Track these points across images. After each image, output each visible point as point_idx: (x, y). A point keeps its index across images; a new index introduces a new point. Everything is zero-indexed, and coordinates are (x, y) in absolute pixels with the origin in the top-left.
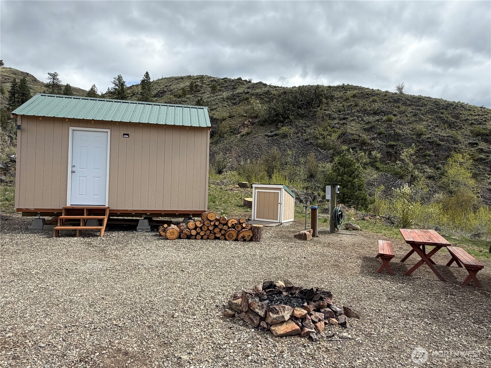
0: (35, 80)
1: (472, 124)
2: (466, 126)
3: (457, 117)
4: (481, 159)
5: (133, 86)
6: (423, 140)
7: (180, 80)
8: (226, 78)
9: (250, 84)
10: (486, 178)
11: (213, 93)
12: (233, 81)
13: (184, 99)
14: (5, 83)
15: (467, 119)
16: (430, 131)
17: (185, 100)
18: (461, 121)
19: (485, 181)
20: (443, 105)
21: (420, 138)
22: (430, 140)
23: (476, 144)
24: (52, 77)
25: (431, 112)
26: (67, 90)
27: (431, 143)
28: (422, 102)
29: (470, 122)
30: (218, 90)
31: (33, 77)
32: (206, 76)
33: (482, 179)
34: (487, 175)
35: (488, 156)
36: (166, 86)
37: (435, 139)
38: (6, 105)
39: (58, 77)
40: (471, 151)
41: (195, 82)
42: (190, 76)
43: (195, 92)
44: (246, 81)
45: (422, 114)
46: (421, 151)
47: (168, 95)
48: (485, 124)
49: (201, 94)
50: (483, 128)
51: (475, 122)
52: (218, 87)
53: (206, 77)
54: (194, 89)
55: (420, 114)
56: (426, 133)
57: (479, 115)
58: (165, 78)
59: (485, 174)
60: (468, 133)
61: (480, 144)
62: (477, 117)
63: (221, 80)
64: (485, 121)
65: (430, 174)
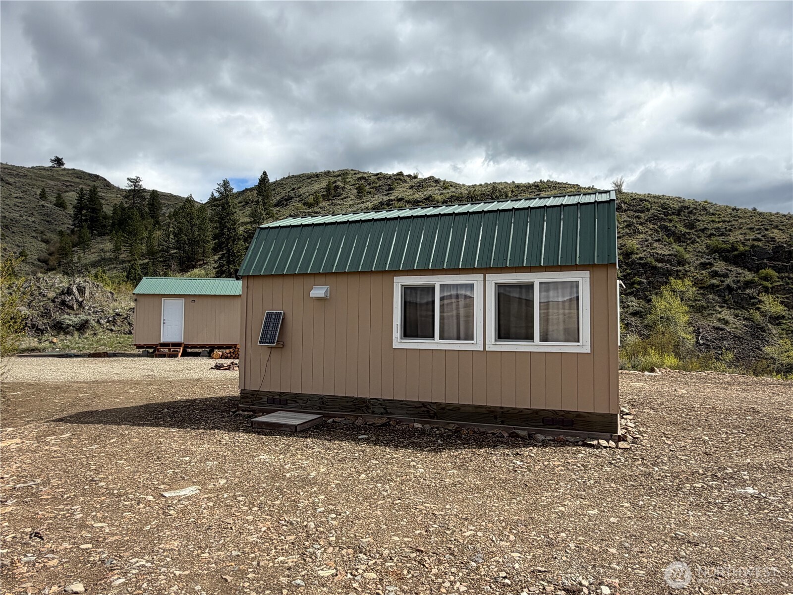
0: (107, 185)
1: (712, 234)
2: (703, 238)
3: (691, 226)
4: (713, 286)
5: (247, 190)
6: (633, 262)
7: (314, 179)
8: (381, 173)
9: (416, 180)
10: (714, 312)
11: (361, 198)
12: (390, 177)
13: (316, 209)
14: (67, 192)
15: (706, 228)
16: (645, 248)
17: (318, 210)
18: (696, 231)
19: (714, 316)
20: (675, 209)
21: (629, 259)
22: (642, 262)
23: (711, 264)
24: (132, 184)
25: (654, 219)
26: (153, 198)
27: (644, 265)
28: (643, 205)
29: (709, 232)
30: (368, 192)
31: (105, 180)
32: (352, 170)
33: (709, 314)
34: (717, 308)
35: (723, 282)
36: (293, 189)
37: (649, 259)
38: (69, 226)
39: (141, 183)
40: (702, 274)
41: (335, 182)
42: (329, 172)
43: (333, 197)
44: (409, 176)
45: (641, 224)
46: (628, 277)
47: (295, 204)
48: (729, 235)
49: (342, 199)
50: (723, 241)
51: (715, 233)
52: (367, 188)
53: (351, 172)
54: (333, 192)
55: (637, 224)
56: (638, 251)
57: (724, 221)
58: (293, 176)
59: (715, 306)
60: (703, 248)
61: (715, 264)
62: (719, 225)
63: (372, 177)
64: (730, 230)
65: (635, 308)
